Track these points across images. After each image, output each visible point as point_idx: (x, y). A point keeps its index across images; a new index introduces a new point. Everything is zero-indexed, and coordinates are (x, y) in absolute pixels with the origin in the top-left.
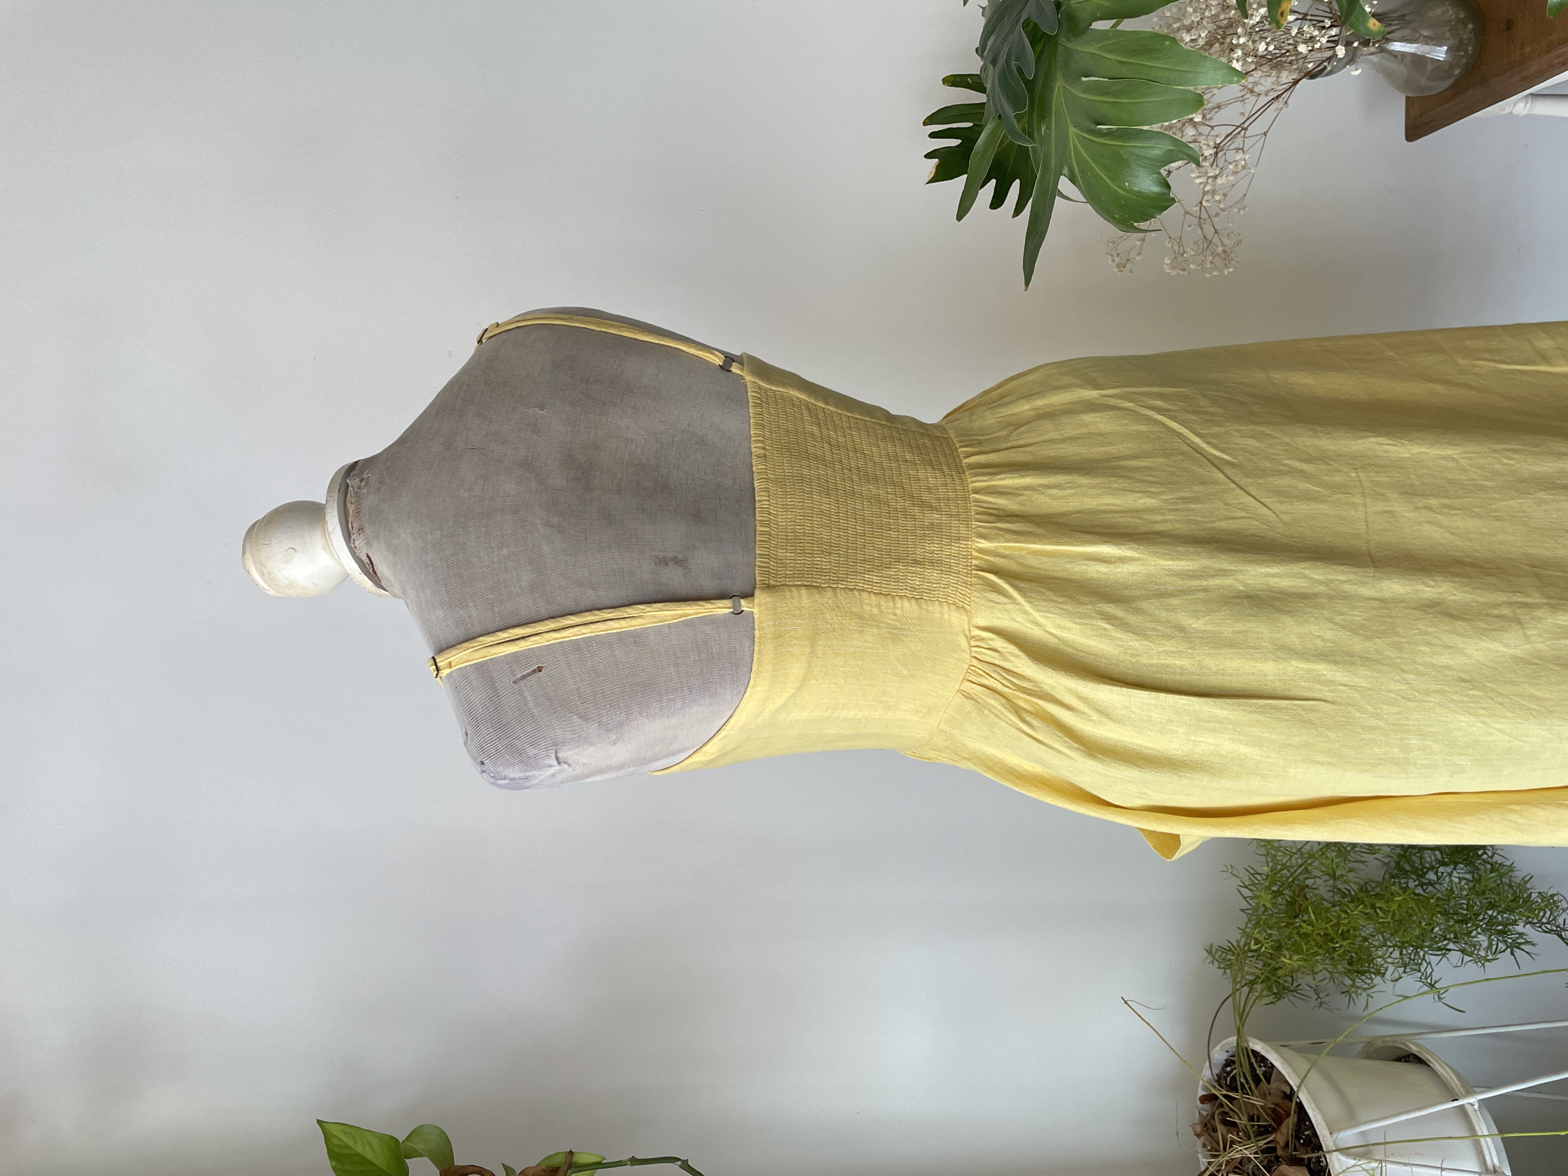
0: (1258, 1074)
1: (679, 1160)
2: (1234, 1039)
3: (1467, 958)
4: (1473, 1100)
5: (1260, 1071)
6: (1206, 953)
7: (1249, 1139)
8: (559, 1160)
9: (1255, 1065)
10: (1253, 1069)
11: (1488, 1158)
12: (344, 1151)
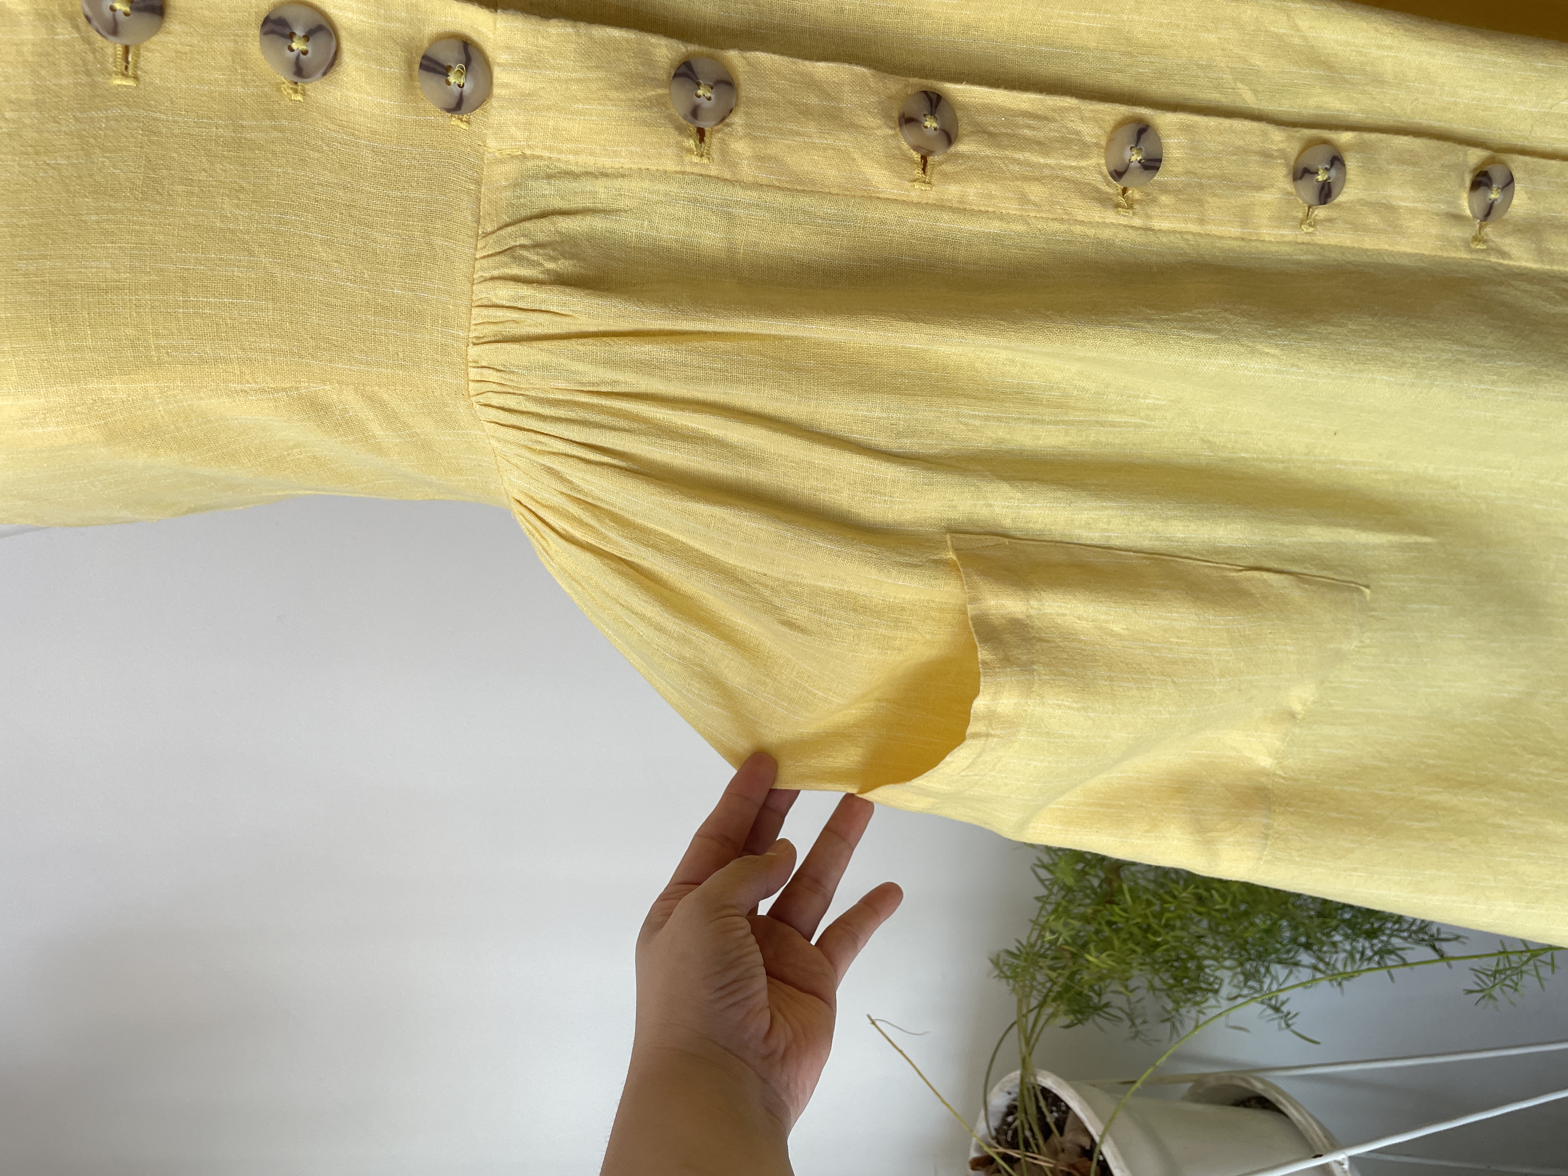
0: (1047, 1125)
2: (1016, 1074)
3: (1319, 975)
4: (1342, 1156)
5: (1050, 1119)
6: (990, 965)
9: (1045, 1110)
10: (1041, 1115)
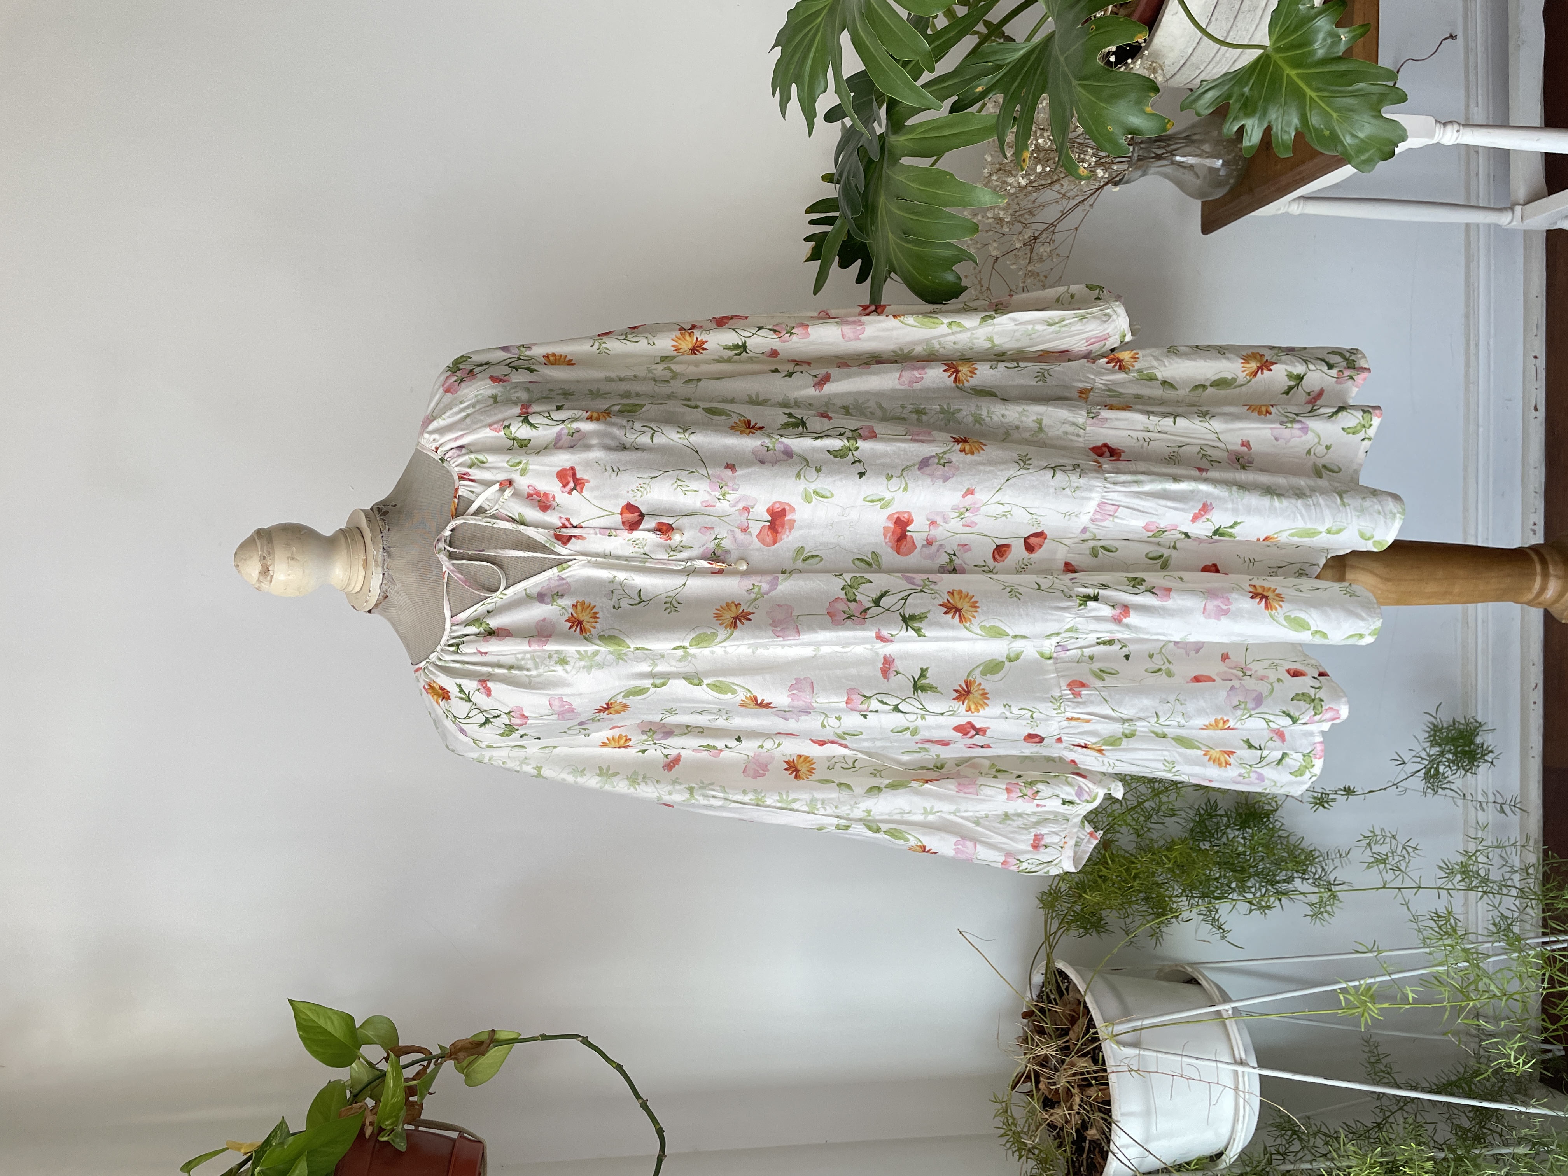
0: (1062, 990)
1: (580, 1036)
2: (1044, 963)
3: (1253, 907)
4: (1227, 1007)
5: (1063, 987)
6: (1038, 902)
7: (1052, 1039)
8: (485, 1037)
9: (1059, 981)
10: (1058, 987)
11: (1236, 1052)
12: (310, 1024)
